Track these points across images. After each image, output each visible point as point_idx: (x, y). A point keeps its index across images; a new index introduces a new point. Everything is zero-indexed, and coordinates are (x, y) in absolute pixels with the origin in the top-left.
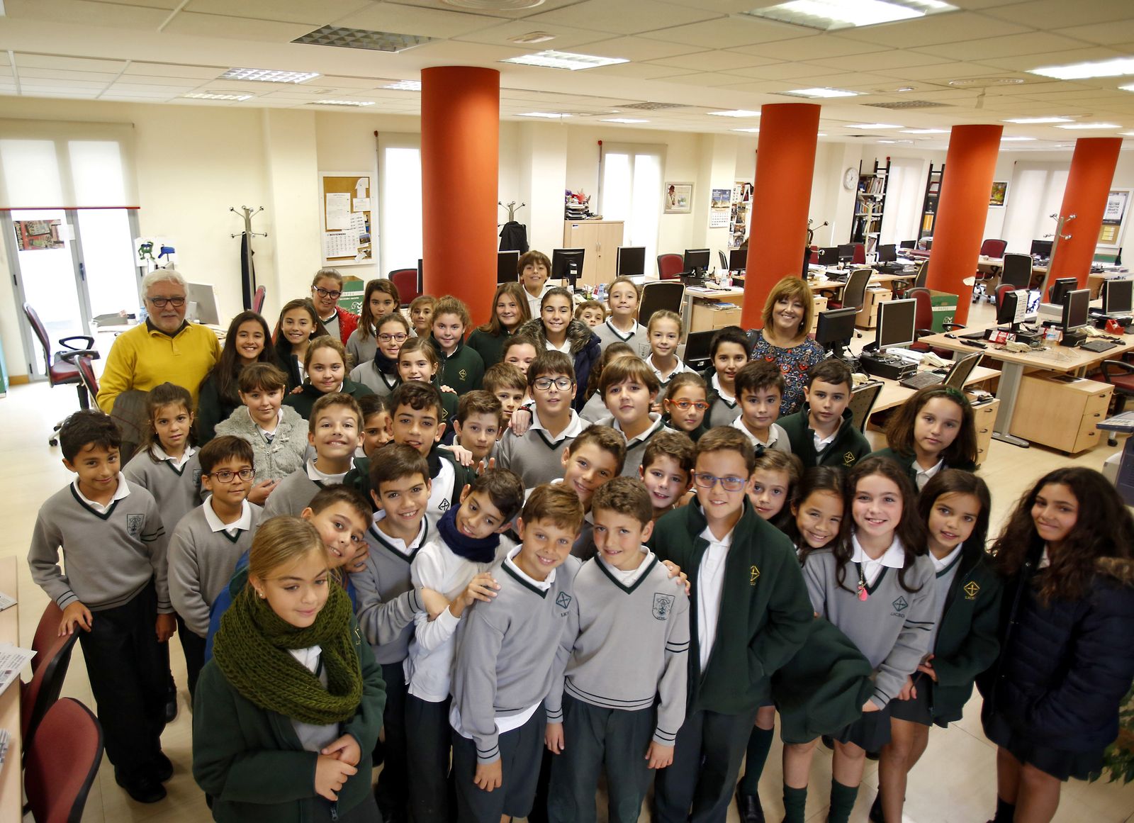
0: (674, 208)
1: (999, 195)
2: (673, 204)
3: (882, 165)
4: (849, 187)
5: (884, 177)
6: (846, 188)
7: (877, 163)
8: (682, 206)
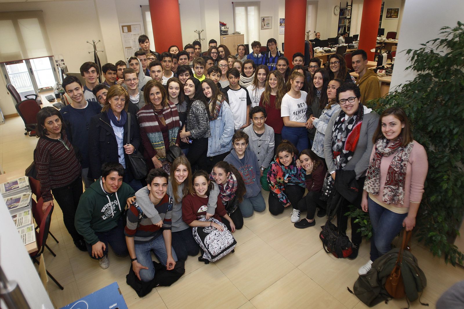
0: (265, 27)
1: (396, 14)
2: (265, 26)
3: (350, 4)
4: (336, 14)
5: (350, 9)
6: (335, 14)
7: (347, 3)
8: (268, 26)
